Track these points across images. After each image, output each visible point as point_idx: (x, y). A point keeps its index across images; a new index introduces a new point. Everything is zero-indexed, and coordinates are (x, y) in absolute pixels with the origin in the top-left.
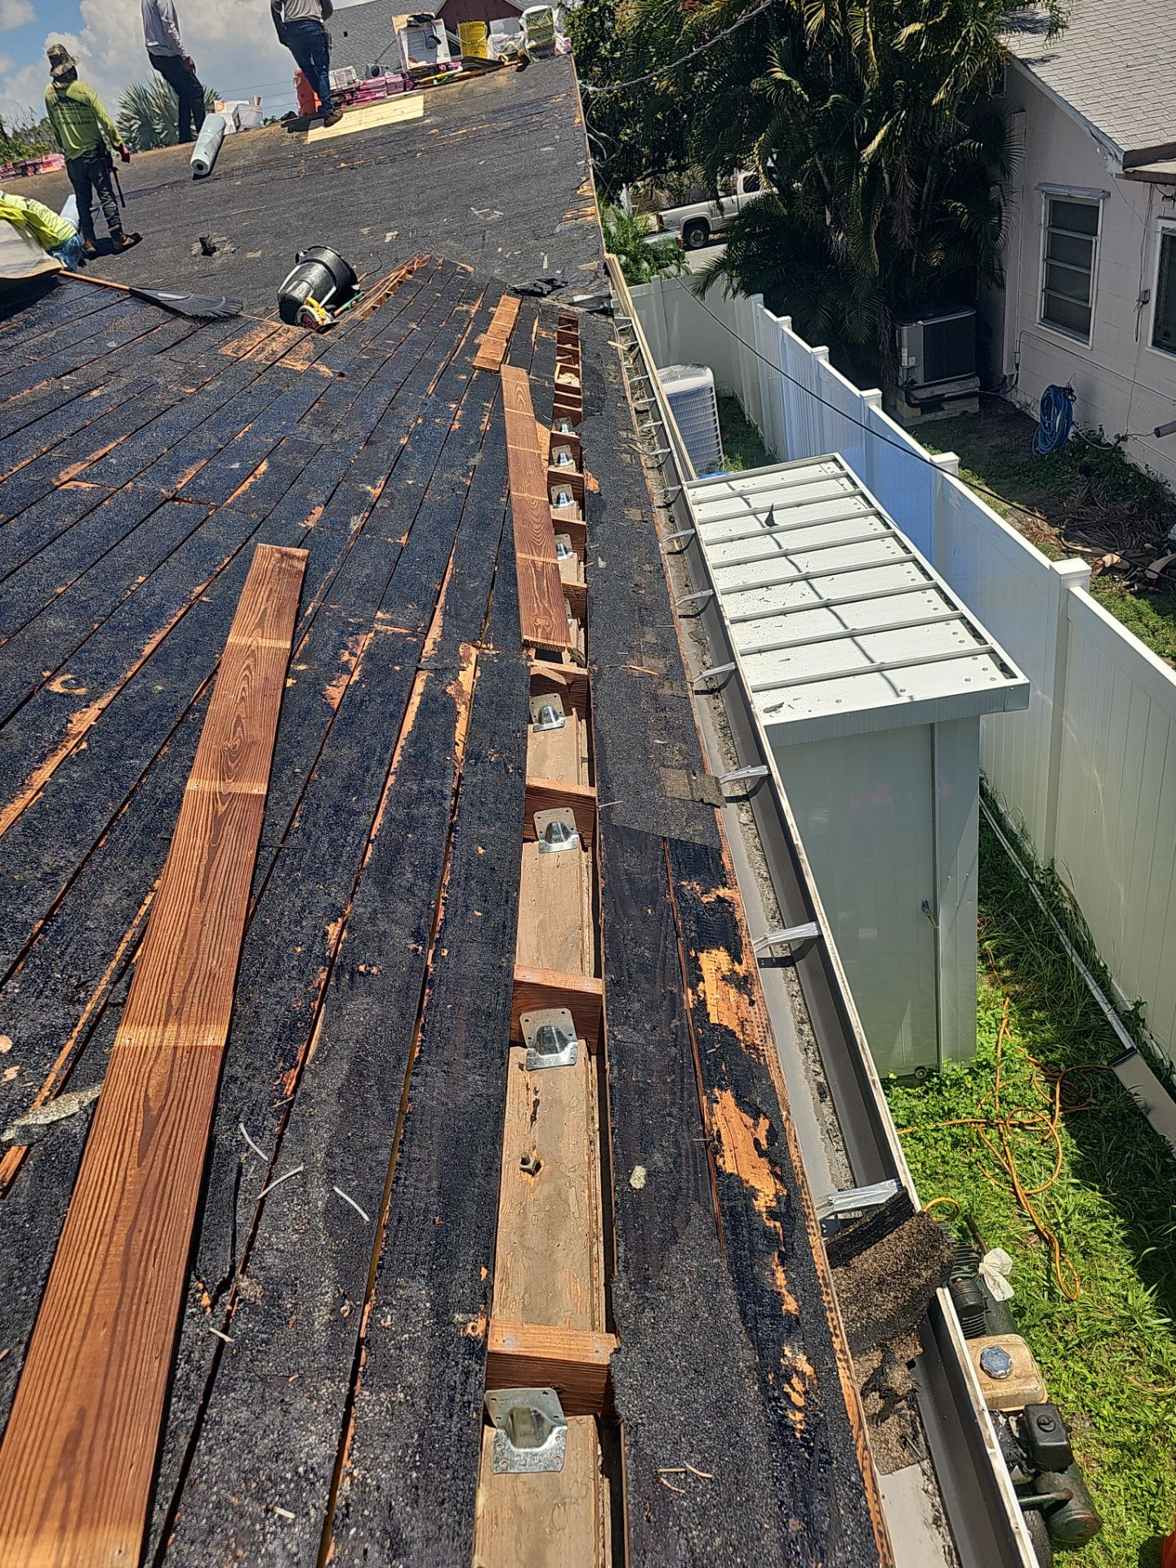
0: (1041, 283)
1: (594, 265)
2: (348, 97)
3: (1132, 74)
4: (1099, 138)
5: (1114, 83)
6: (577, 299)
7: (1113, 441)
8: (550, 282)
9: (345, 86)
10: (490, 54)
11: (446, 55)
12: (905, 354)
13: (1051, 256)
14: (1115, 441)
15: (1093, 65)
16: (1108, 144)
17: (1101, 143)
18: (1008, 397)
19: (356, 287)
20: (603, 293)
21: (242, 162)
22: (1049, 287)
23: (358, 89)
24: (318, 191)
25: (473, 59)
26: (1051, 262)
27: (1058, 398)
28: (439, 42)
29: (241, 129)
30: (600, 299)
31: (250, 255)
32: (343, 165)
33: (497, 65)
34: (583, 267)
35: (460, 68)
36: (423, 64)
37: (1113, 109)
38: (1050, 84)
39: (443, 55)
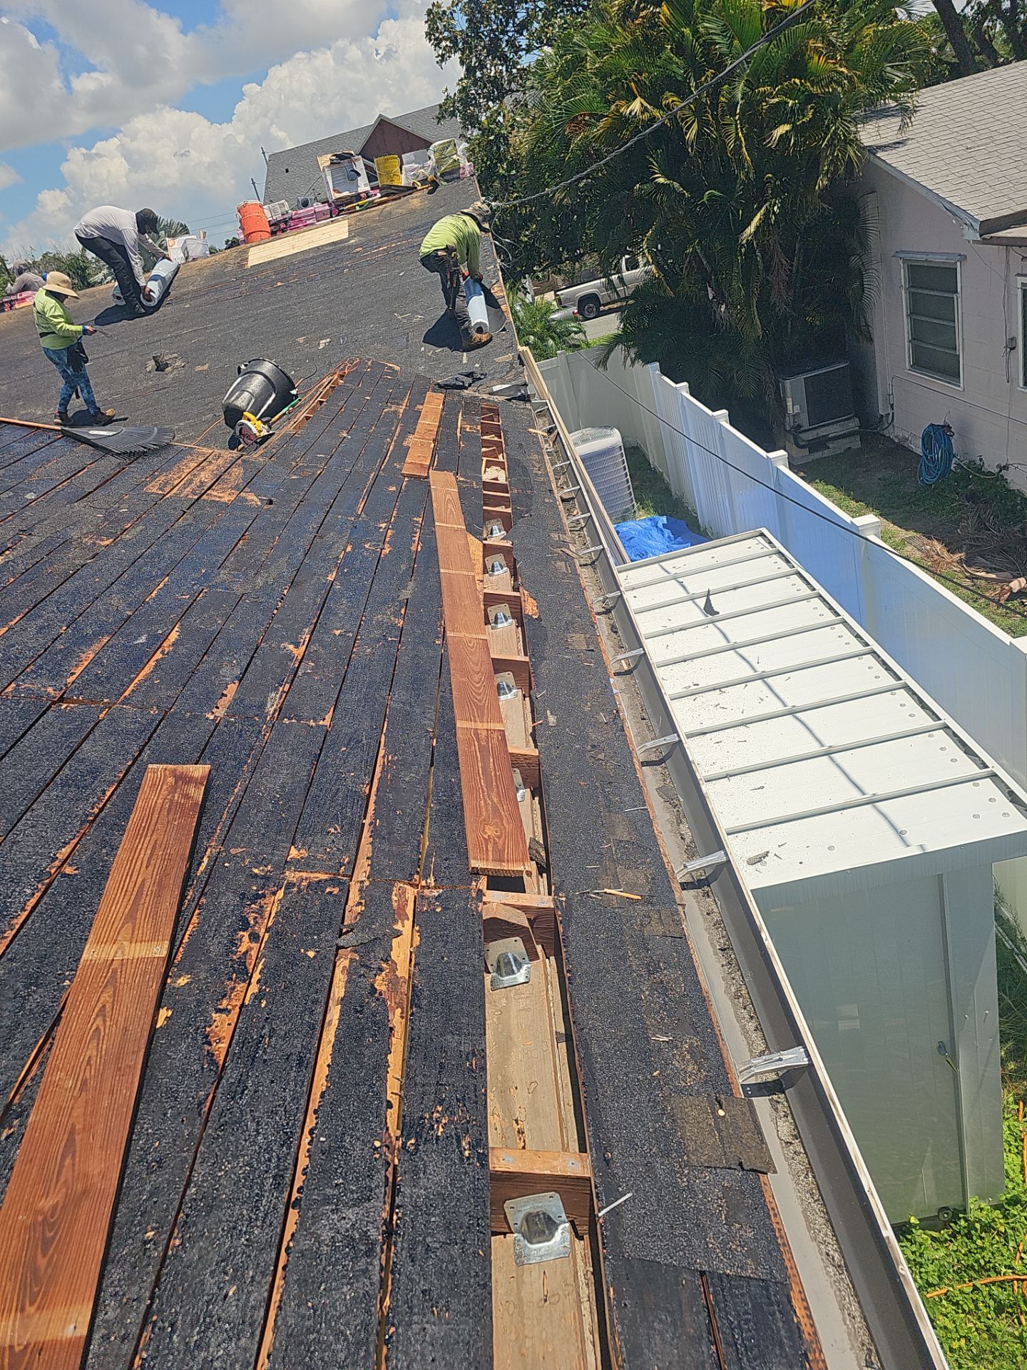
0: (907, 336)
1: (508, 357)
2: (282, 226)
3: (973, 154)
4: (954, 212)
5: (958, 164)
6: (496, 388)
7: (995, 470)
8: (469, 375)
9: (279, 217)
10: (403, 181)
11: (365, 185)
12: (790, 404)
13: (913, 312)
14: (997, 470)
15: (936, 149)
16: (963, 216)
17: (954, 214)
18: (886, 433)
19: (294, 392)
20: (520, 382)
21: (191, 287)
22: (915, 338)
23: (291, 218)
24: (257, 308)
25: (390, 187)
26: (915, 317)
27: (938, 435)
28: (359, 175)
29: (190, 259)
30: (517, 387)
31: (199, 368)
32: (279, 284)
33: (412, 189)
34: (499, 359)
35: (379, 195)
36: (346, 193)
37: (962, 186)
38: (900, 169)
39: (363, 185)
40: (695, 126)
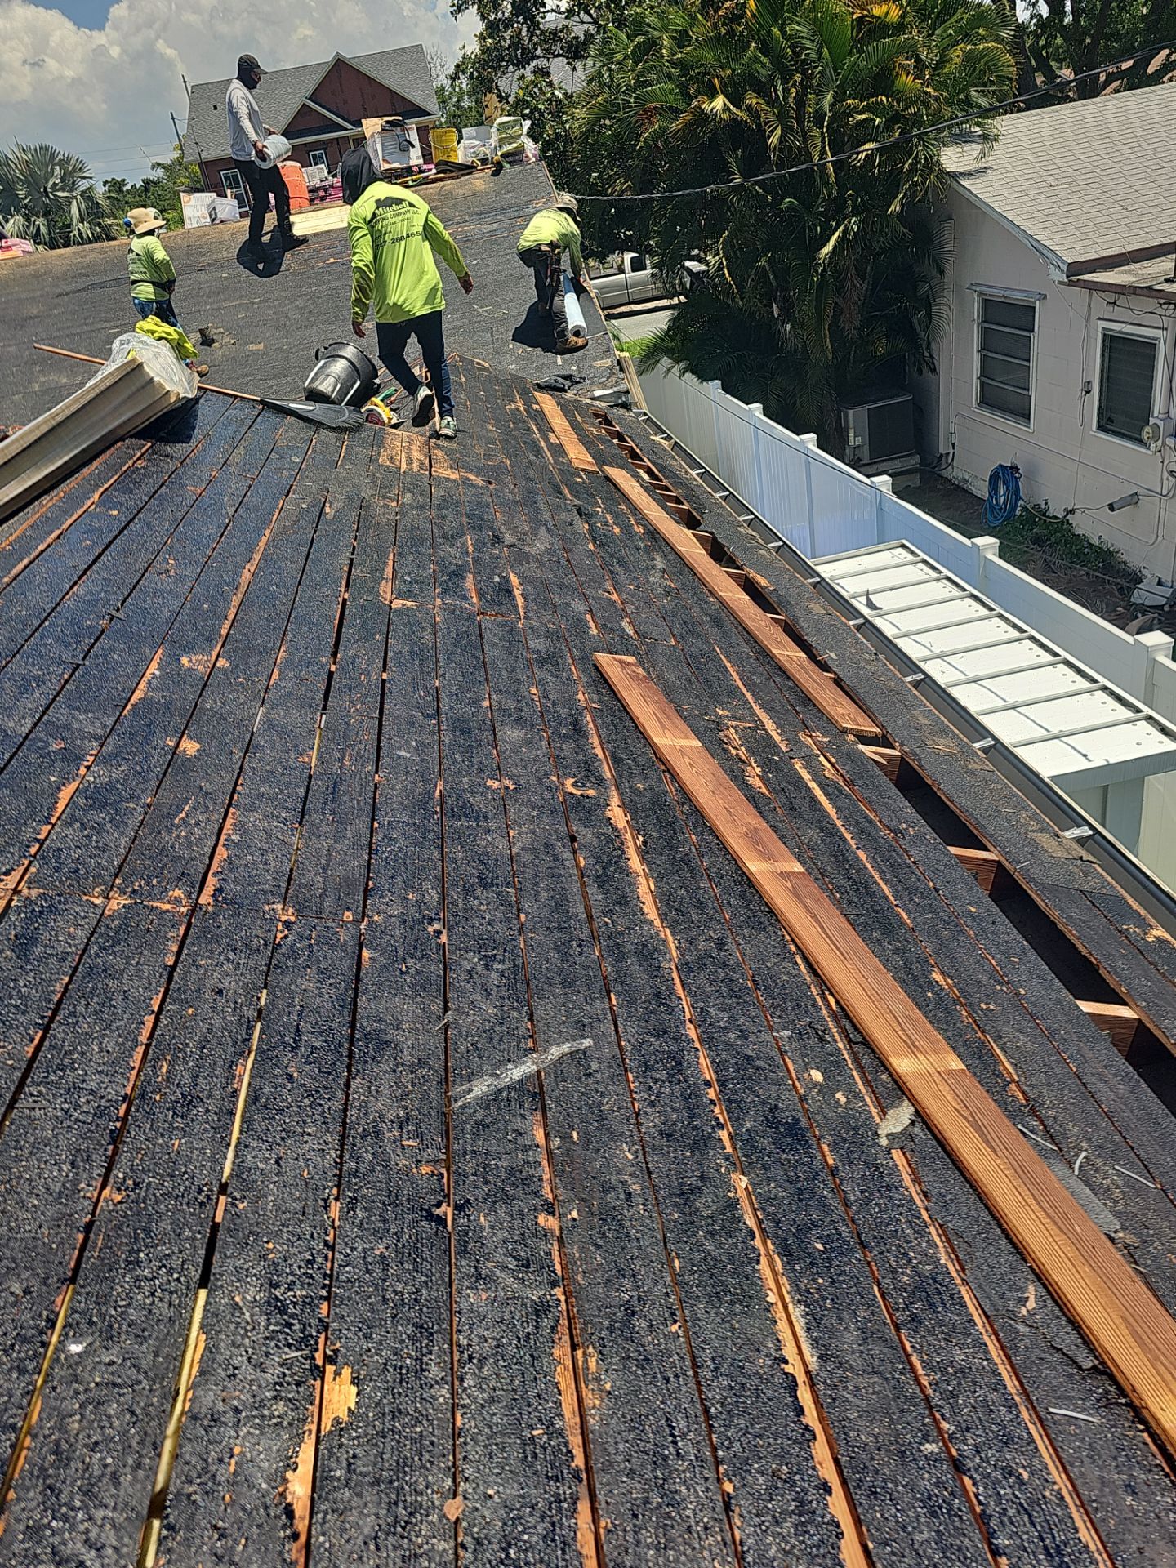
0: (976, 373)
1: (607, 362)
2: (322, 193)
3: (1057, 192)
4: (1040, 250)
5: (1043, 201)
6: (597, 393)
7: (1061, 514)
8: (569, 377)
9: (319, 184)
10: (460, 157)
11: (418, 158)
12: (851, 435)
13: (984, 348)
14: (1063, 514)
15: (1019, 183)
16: (1050, 255)
17: (1041, 253)
18: (944, 473)
19: (377, 381)
20: (622, 388)
21: (225, 254)
22: (984, 374)
23: (332, 186)
24: (311, 285)
25: (446, 163)
26: (985, 353)
27: (1006, 475)
28: (413, 146)
29: (217, 222)
30: (619, 394)
31: (252, 347)
32: (332, 260)
33: (468, 169)
34: (598, 363)
35: (434, 171)
36: (396, 165)
37: (1048, 224)
38: (986, 200)
39: (415, 157)
40: (779, 131)
